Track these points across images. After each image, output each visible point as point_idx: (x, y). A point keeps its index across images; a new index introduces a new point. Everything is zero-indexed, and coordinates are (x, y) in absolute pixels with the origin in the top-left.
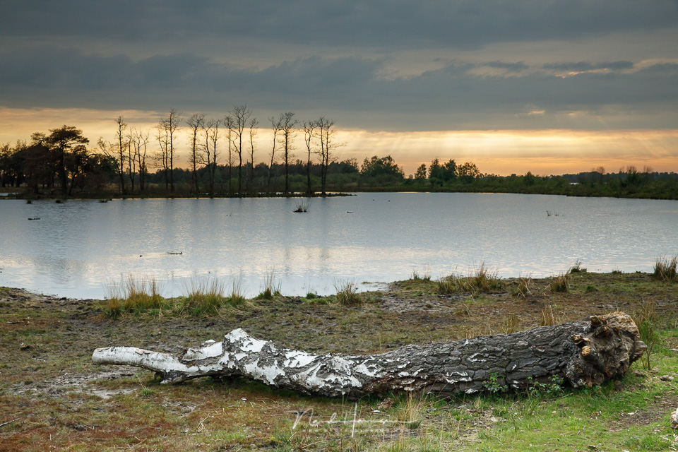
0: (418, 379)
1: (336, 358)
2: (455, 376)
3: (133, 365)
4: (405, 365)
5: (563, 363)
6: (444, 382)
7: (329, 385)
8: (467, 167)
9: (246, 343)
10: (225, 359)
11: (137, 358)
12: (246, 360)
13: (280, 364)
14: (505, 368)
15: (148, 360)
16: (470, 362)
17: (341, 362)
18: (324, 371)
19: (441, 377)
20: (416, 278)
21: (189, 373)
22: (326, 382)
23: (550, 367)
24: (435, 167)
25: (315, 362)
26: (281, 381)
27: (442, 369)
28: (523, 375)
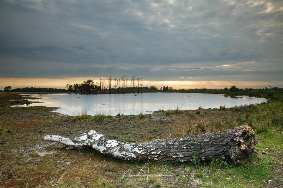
0: (160, 155)
1: (126, 144)
2: (176, 155)
3: (57, 142)
4: (154, 149)
5: (226, 150)
6: (171, 157)
7: (123, 156)
8: (171, 88)
9: (94, 136)
10: (87, 141)
11: (58, 140)
12: (93, 143)
13: (105, 146)
14: (199, 151)
15: (61, 140)
16: (183, 148)
17: (128, 146)
18: (121, 150)
19: (170, 154)
20: (160, 110)
21: (76, 146)
22: (122, 155)
23: (220, 151)
24: (164, 88)
25: (118, 145)
26: (105, 152)
27: (170, 151)
28: (207, 155)
